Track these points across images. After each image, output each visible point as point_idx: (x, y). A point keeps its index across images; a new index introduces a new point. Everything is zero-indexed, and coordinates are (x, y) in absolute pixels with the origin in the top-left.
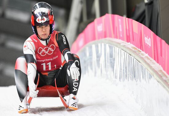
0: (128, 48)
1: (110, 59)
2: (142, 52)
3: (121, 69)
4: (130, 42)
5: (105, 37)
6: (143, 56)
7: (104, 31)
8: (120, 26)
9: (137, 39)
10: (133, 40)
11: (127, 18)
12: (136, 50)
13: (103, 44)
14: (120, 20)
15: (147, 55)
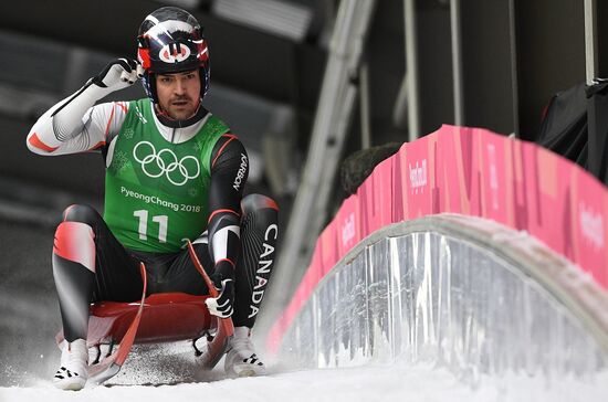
1: (452, 293)
2: (573, 268)
4: (526, 228)
5: (437, 210)
6: (575, 284)
7: (432, 186)
8: (493, 169)
9: (553, 217)
10: (540, 222)
11: (518, 143)
12: (547, 260)
13: (427, 235)
14: (491, 148)
15: (587, 278)
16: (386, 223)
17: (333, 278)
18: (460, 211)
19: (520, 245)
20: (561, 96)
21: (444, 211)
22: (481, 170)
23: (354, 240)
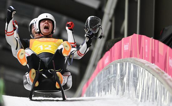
0: (152, 69)
1: (133, 79)
2: (166, 74)
3: (144, 90)
4: (154, 63)
5: (131, 56)
6: (166, 78)
7: (130, 50)
8: (146, 46)
9: (162, 60)
10: (158, 61)
11: (154, 40)
12: (159, 72)
13: (128, 63)
14: (146, 41)
15: (170, 77)
16: (117, 59)
17: (102, 73)
18: (137, 57)
19: (152, 67)
20: (166, 28)
21: (133, 57)
22: (143, 46)
23: (108, 63)
